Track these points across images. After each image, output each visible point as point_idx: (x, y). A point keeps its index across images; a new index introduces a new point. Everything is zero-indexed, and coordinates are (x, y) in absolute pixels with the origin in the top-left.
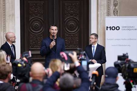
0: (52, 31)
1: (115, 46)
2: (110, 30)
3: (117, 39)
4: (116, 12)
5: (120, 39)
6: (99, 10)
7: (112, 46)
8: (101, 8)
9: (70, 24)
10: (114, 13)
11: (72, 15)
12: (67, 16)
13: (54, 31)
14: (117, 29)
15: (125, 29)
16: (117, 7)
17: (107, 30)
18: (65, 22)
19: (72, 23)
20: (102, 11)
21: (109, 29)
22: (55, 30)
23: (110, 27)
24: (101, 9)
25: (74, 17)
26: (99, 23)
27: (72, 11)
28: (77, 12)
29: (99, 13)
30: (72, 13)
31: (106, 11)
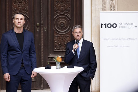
0: (17, 21)
1: (111, 47)
2: (106, 27)
3: (114, 39)
4: (113, 7)
5: (117, 39)
6: (92, 5)
7: (108, 47)
8: (95, 2)
9: (60, 22)
10: (111, 8)
11: (62, 11)
12: (57, 12)
13: (20, 21)
14: (113, 27)
15: (123, 27)
16: (114, 2)
17: (102, 27)
18: (54, 20)
19: (62, 21)
20: (96, 6)
21: (104, 26)
22: (21, 19)
23: (105, 24)
24: (95, 4)
25: (65, 14)
26: (92, 20)
27: (63, 8)
28: (69, 8)
29: (92, 8)
30: (62, 9)
31: (101, 6)
